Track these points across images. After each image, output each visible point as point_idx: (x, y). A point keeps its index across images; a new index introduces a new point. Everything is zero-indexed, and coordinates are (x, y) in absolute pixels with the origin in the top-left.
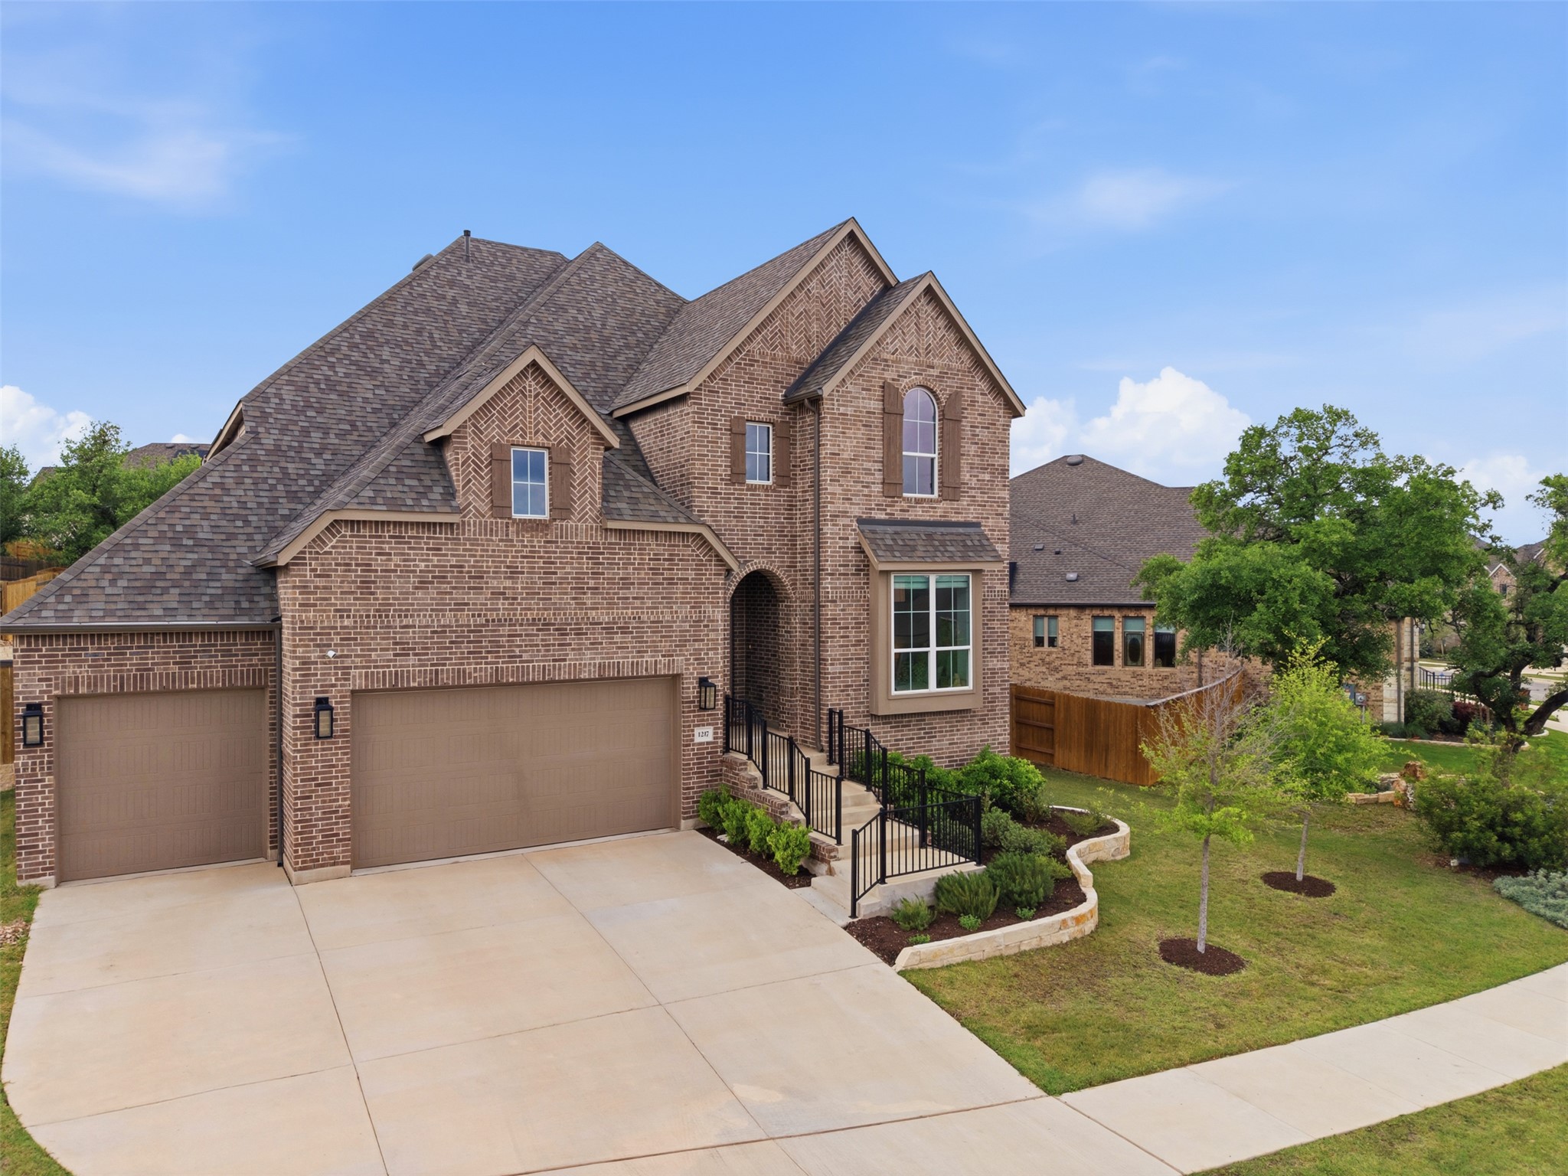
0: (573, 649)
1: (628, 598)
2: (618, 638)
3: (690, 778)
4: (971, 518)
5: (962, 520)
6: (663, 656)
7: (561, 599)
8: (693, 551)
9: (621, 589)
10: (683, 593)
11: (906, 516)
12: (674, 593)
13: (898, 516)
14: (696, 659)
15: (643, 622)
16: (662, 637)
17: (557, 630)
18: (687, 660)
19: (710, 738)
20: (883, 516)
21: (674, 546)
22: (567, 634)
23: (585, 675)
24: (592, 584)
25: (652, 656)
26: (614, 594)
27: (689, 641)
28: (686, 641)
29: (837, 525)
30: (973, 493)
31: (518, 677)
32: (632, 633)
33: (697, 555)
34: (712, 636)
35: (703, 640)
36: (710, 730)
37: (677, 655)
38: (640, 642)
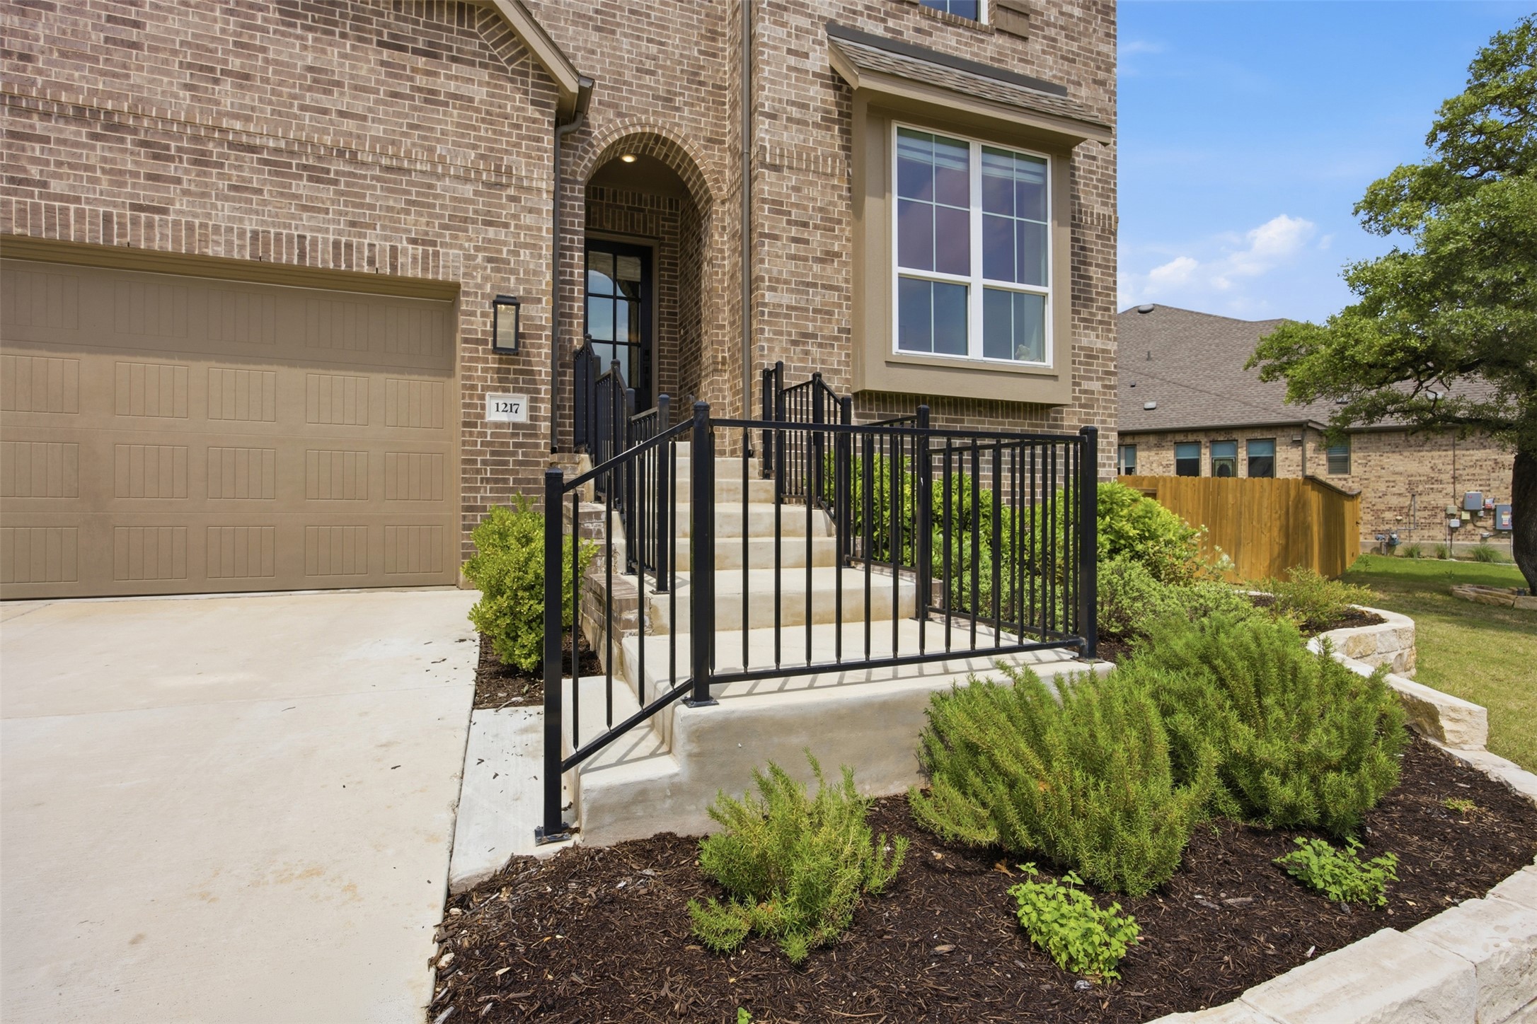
0: (186, 193)
1: (325, 111)
2: (302, 187)
3: (477, 490)
4: (1047, 75)
5: (1034, 75)
6: (413, 241)
7: (152, 81)
8: (482, 46)
9: (310, 89)
10: (459, 125)
11: (926, 41)
12: (439, 122)
13: (910, 37)
14: (490, 260)
15: (363, 164)
16: (409, 202)
17: (144, 144)
18: (468, 257)
19: (522, 417)
20: (879, 31)
21: (439, 27)
22: (170, 159)
23: (216, 250)
24: (235, 63)
25: (386, 238)
26: (295, 97)
27: (474, 222)
28: (465, 220)
29: (783, 25)
30: (1052, 32)
31: (36, 226)
32: (336, 182)
33: (492, 57)
34: (528, 219)
35: (506, 225)
36: (523, 401)
37: (443, 245)
38: (355, 205)
